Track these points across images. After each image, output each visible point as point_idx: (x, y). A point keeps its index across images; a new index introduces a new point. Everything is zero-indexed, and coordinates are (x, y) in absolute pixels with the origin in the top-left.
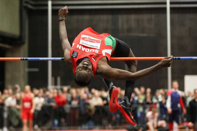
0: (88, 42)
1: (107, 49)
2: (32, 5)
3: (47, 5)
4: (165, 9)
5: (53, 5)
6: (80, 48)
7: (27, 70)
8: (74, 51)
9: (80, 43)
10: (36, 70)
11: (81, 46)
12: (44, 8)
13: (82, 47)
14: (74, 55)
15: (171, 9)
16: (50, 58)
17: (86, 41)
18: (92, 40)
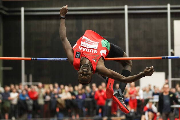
0: (87, 44)
1: (104, 50)
2: (6, 11)
3: (20, 11)
4: (123, 14)
5: (25, 11)
6: (81, 49)
7: (2, 68)
8: (77, 52)
9: (81, 45)
10: (10, 68)
11: (81, 48)
12: (18, 14)
13: (83, 48)
14: (77, 56)
15: (129, 14)
16: (23, 57)
17: (86, 42)
18: (91, 42)
